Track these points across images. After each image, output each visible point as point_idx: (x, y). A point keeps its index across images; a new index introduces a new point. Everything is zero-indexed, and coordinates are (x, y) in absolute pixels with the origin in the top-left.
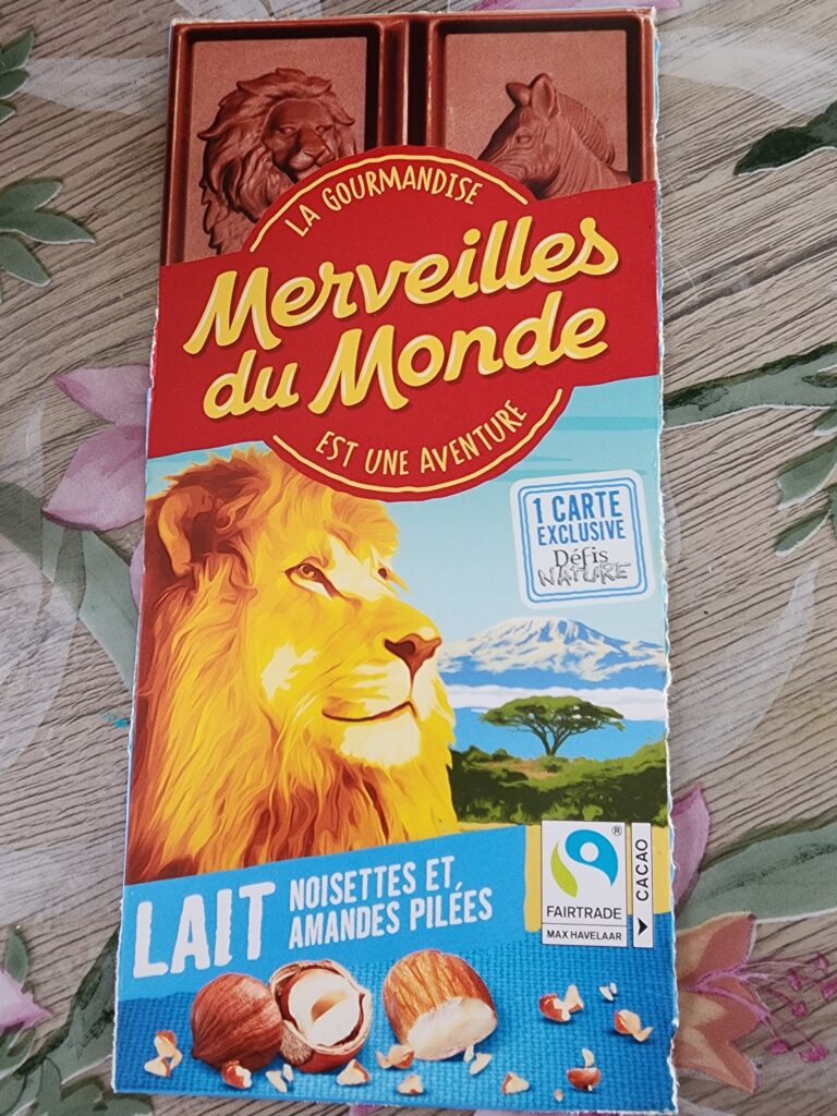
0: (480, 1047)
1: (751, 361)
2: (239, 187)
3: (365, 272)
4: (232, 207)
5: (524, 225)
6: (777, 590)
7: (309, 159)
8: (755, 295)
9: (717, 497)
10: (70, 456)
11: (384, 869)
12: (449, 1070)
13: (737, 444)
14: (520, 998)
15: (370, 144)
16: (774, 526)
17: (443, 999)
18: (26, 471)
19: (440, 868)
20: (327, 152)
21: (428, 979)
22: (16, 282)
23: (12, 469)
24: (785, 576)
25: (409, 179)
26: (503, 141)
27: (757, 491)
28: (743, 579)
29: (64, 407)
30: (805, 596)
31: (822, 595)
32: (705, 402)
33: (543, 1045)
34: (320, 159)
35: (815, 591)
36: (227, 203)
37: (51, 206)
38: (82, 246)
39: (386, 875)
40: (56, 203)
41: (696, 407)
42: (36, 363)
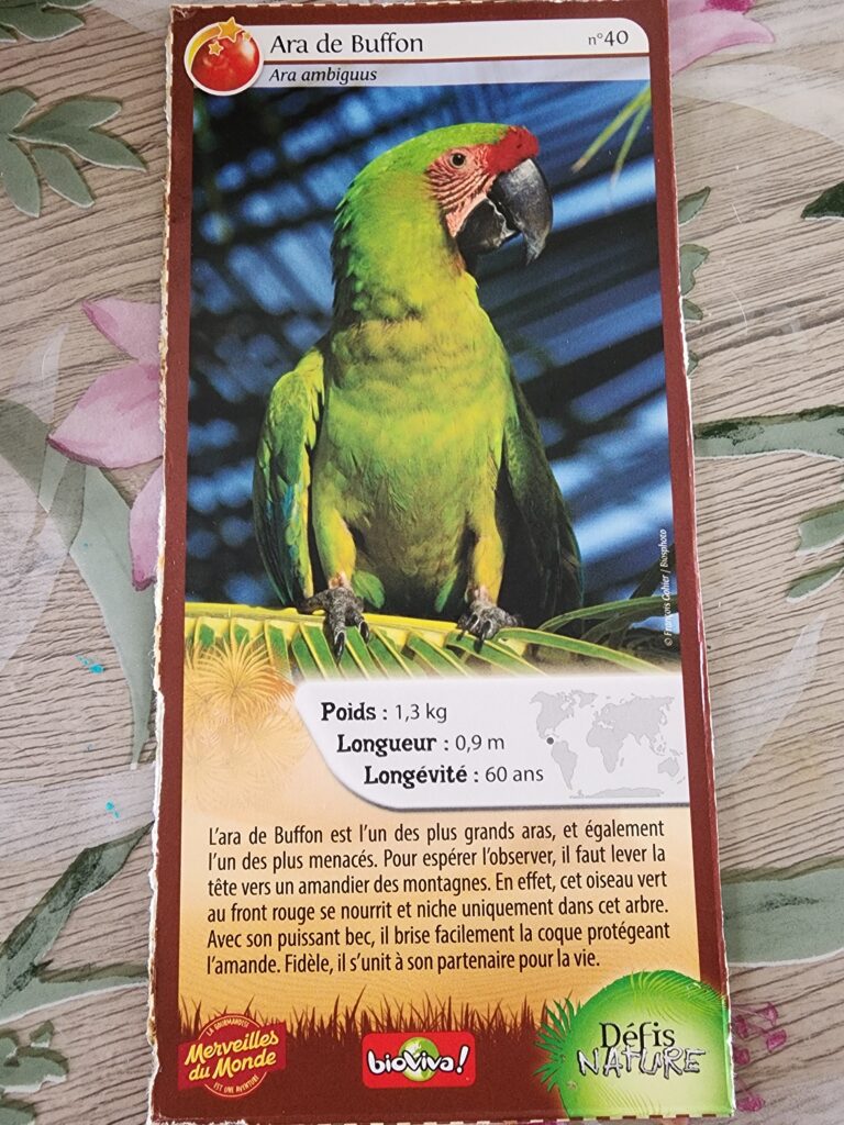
1: (791, 404)
6: (783, 636)
8: (805, 339)
9: (736, 534)
10: (86, 386)
13: (764, 484)
16: (790, 572)
18: (38, 394)
22: (58, 199)
23: (24, 389)
24: (792, 623)
27: (776, 534)
28: (749, 619)
29: (87, 335)
30: (809, 646)
31: (825, 648)
32: (739, 438)
35: (819, 643)
37: (106, 127)
38: (132, 173)
40: (113, 125)
41: (730, 441)
42: (66, 285)
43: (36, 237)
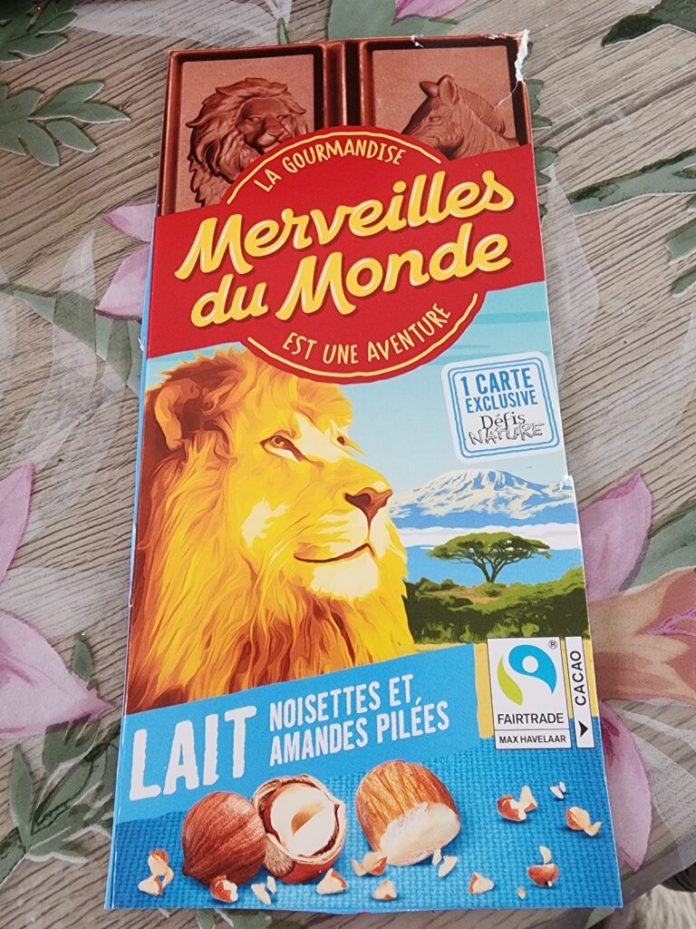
0: (447, 850)
1: (633, 165)
2: (219, 159)
3: (317, 215)
4: (213, 173)
5: (439, 177)
6: (677, 323)
7: (272, 138)
8: (630, 122)
10: (115, 269)
11: (352, 689)
12: (419, 874)
13: (631, 223)
14: (479, 801)
15: (319, 126)
16: (669, 277)
17: (410, 805)
18: (81, 282)
19: (401, 685)
20: (286, 133)
21: (396, 787)
22: (71, 151)
23: (70, 281)
24: (682, 311)
25: (349, 148)
26: (420, 121)
27: (651, 254)
28: (650, 317)
32: (603, 195)
33: (504, 844)
34: (281, 138)
36: (209, 170)
38: (120, 123)
39: (353, 694)
40: (100, 96)
41: (597, 199)
42: (87, 205)
43: (59, 179)
